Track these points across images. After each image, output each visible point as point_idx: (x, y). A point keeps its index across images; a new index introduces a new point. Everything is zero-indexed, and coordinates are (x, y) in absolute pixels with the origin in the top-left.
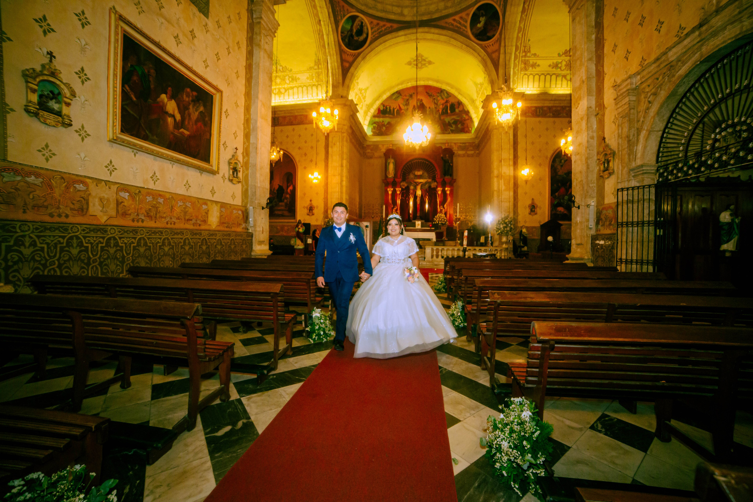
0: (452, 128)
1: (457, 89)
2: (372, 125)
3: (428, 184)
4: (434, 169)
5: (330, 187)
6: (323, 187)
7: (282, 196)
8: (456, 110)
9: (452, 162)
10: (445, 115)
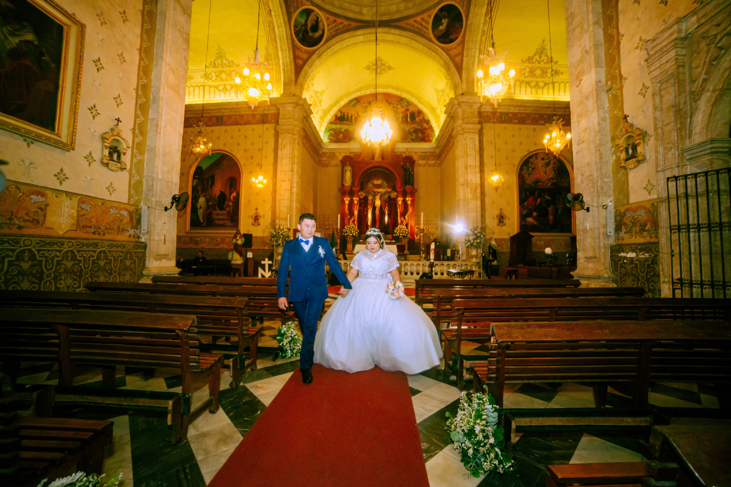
0: (411, 137)
1: (418, 98)
2: (329, 132)
3: (388, 194)
4: (394, 179)
5: (278, 194)
6: (271, 194)
7: (224, 203)
8: (416, 119)
9: (413, 170)
10: (405, 123)
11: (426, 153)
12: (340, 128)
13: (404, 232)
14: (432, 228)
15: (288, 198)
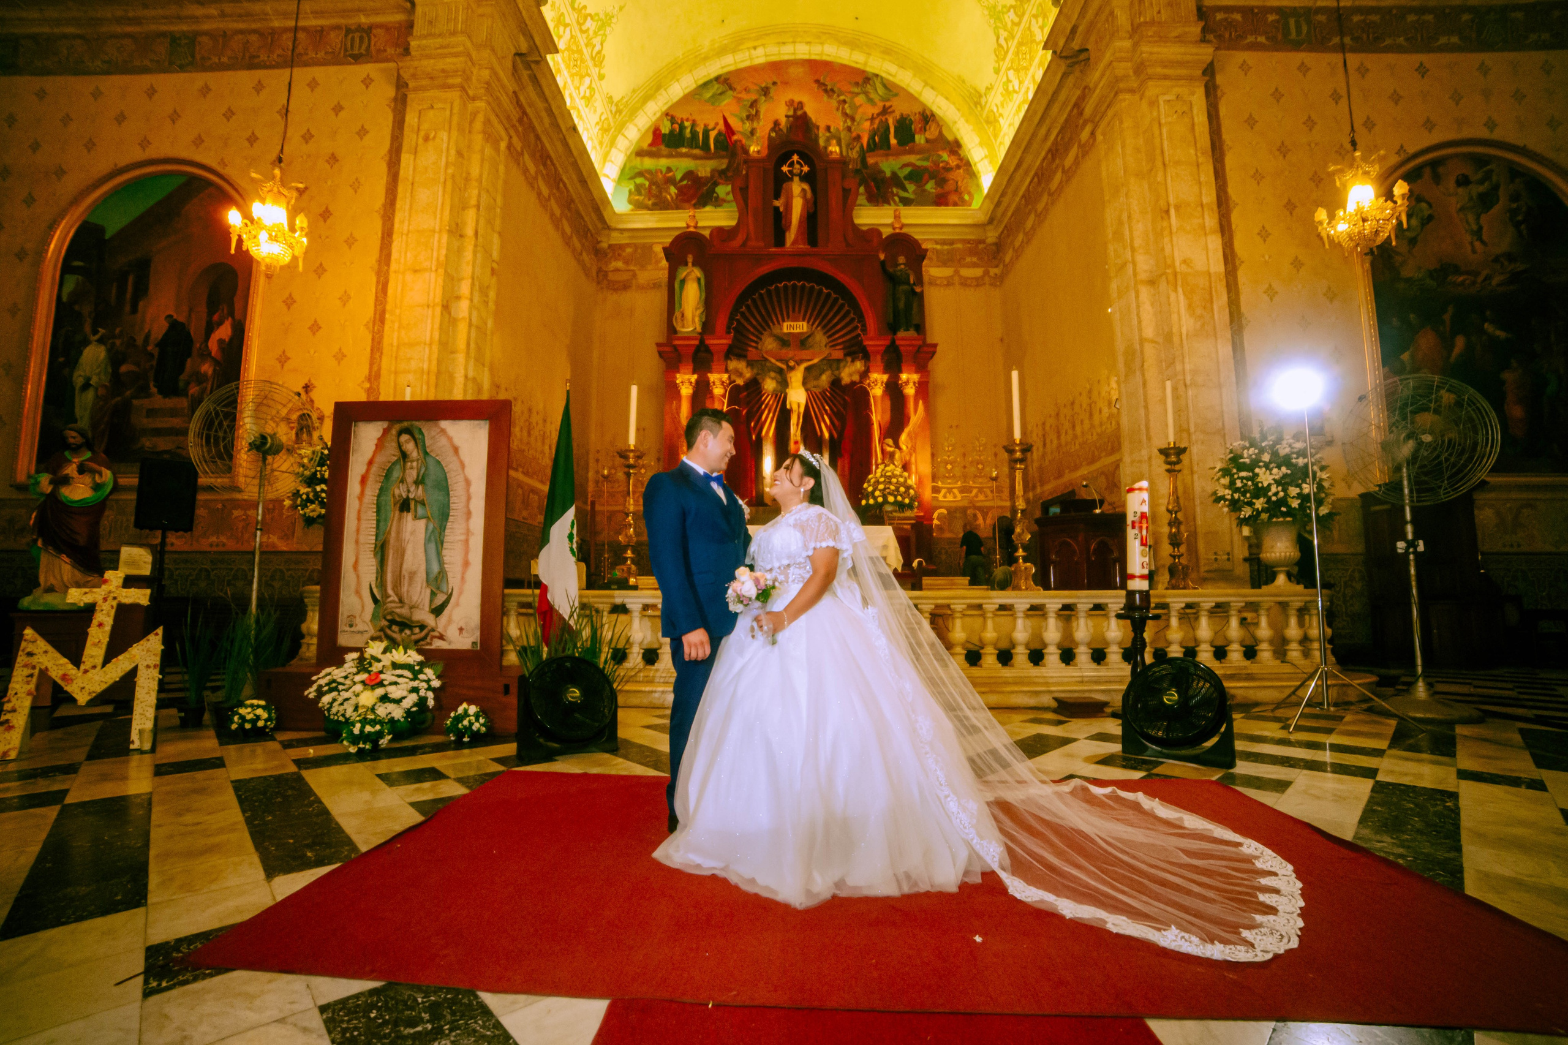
0: (904, 195)
1: (920, 72)
2: (632, 182)
3: (828, 373)
4: (852, 315)
5: (393, 322)
6: (368, 328)
7: (180, 368)
8: (917, 137)
9: (920, 281)
10: (882, 152)
11: (952, 242)
13: (902, 489)
14: (981, 490)
15: (431, 337)
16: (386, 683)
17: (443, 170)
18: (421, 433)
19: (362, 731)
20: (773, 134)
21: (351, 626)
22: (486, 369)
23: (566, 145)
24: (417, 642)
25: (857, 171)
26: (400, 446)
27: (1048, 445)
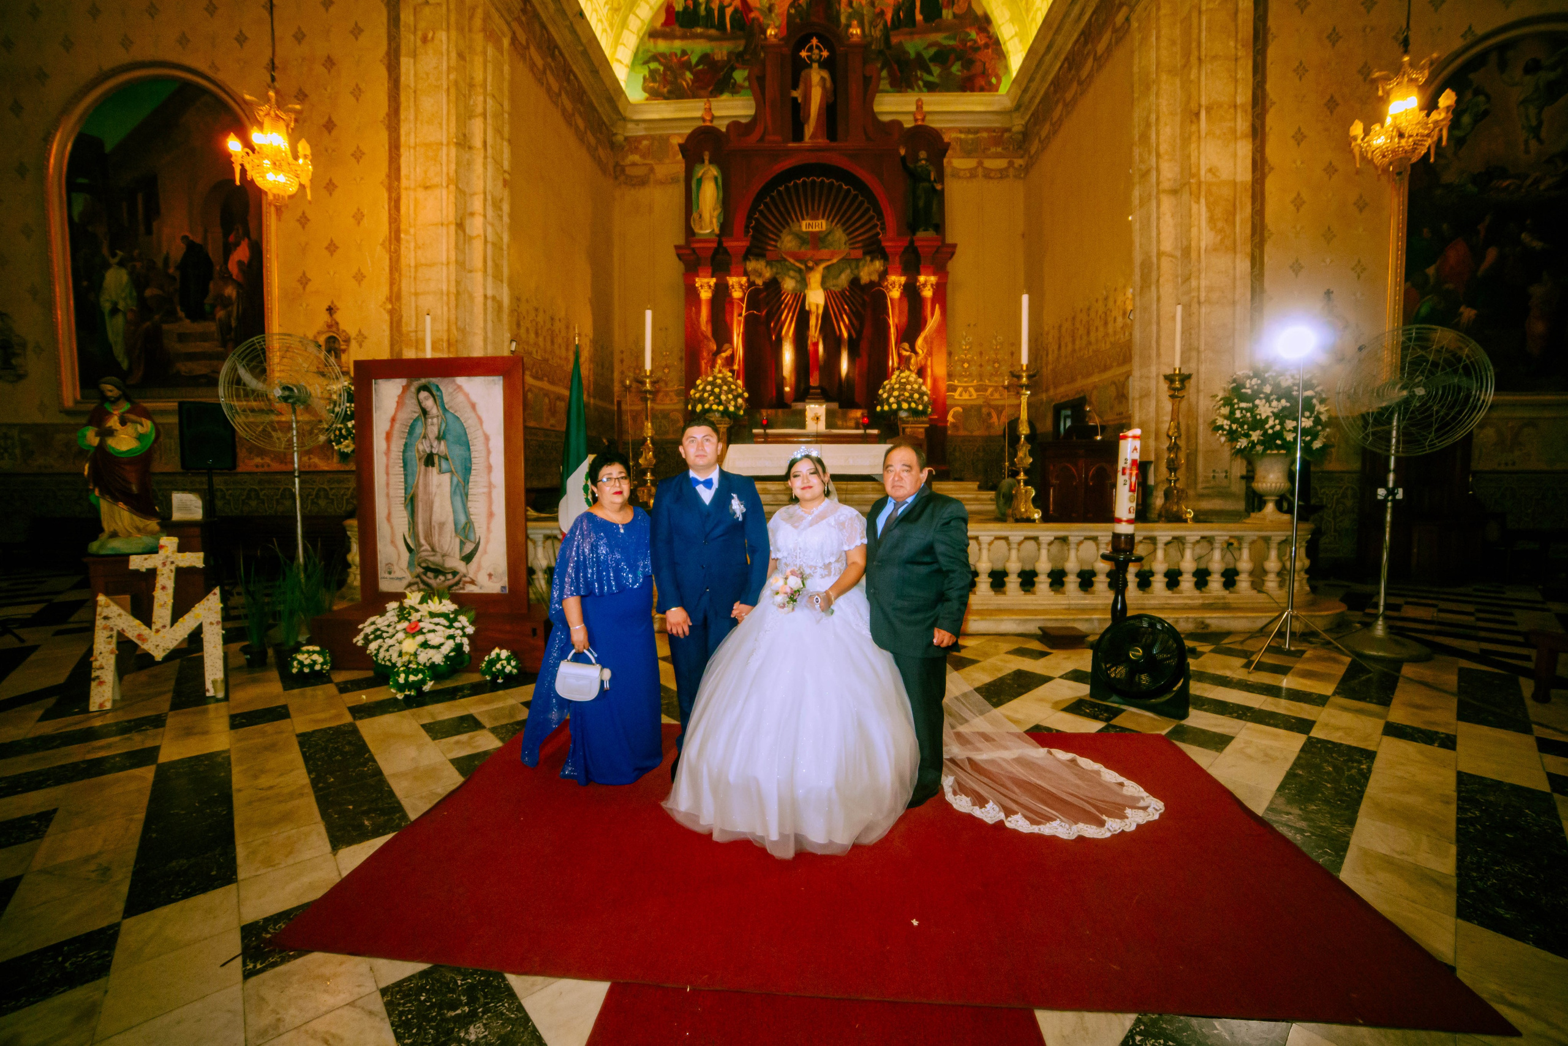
0: (928, 78)
2: (646, 67)
3: (848, 271)
4: (871, 212)
5: (408, 241)
6: (384, 247)
7: (205, 292)
8: (944, 12)
9: (941, 178)
10: (907, 30)
11: (977, 131)
12: (684, 53)
13: (916, 396)
14: (996, 389)
15: (448, 258)
16: (424, 631)
17: (444, 76)
18: (438, 389)
19: (406, 679)
20: (792, 11)
21: (390, 573)
22: (505, 285)
23: (574, 32)
24: (450, 587)
25: (881, 52)
26: (420, 403)
27: (1063, 348)
